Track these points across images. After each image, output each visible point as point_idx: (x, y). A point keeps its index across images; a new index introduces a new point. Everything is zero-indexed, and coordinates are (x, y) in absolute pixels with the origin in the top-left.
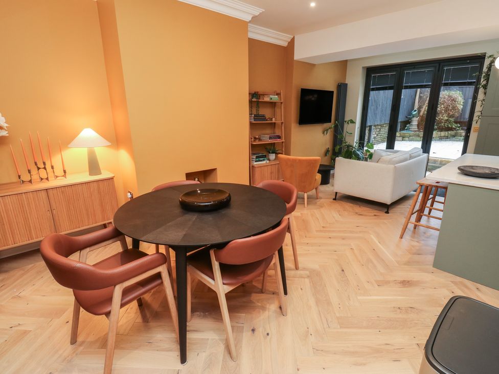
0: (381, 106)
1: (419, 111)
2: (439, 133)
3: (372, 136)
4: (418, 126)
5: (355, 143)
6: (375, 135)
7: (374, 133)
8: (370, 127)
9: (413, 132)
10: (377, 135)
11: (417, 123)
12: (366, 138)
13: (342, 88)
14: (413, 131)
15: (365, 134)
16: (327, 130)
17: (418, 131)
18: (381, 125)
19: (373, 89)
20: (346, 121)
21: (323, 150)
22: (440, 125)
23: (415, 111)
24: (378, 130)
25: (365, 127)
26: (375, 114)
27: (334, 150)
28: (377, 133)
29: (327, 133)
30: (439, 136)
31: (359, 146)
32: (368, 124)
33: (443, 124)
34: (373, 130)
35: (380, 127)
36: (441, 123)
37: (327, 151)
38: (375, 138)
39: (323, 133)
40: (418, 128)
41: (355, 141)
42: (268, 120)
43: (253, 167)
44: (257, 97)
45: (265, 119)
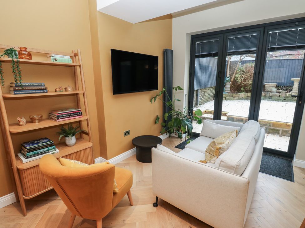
0: (204, 74)
1: (231, 78)
2: (246, 94)
3: (199, 98)
4: (231, 88)
5: (184, 110)
6: (201, 97)
7: (200, 95)
8: (197, 90)
9: (228, 94)
10: (203, 97)
11: (230, 87)
12: (195, 100)
13: (168, 54)
14: (227, 92)
15: (193, 97)
16: (155, 97)
17: (231, 92)
18: (205, 89)
19: (198, 57)
20: (174, 88)
21: (152, 118)
22: (246, 88)
23: (228, 77)
24: (203, 93)
25: (193, 91)
26: (200, 80)
27: (164, 117)
28: (203, 95)
29: (155, 101)
30: (247, 96)
31: (188, 112)
32: (195, 88)
33: (248, 87)
34: (199, 93)
35: (204, 90)
36: (246, 86)
37: (157, 119)
38: (201, 99)
39: (151, 101)
40: (230, 90)
41: (184, 107)
42: (58, 90)
43: (18, 170)
44: (16, 54)
45: (43, 89)
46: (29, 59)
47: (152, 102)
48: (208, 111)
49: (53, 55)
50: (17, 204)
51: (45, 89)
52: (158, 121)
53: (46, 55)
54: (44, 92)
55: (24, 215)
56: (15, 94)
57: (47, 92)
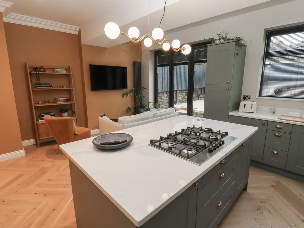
8: (176, 91)
16: (127, 94)
32: (175, 89)
37: (129, 109)
42: (58, 87)
43: (37, 124)
44: (38, 70)
45: (51, 87)
46: (44, 72)
47: (124, 97)
48: (183, 108)
49: (56, 70)
50: (36, 145)
51: (52, 86)
52: (130, 111)
53: (53, 69)
54: (51, 88)
55: (38, 148)
56: (37, 88)
57: (52, 88)
